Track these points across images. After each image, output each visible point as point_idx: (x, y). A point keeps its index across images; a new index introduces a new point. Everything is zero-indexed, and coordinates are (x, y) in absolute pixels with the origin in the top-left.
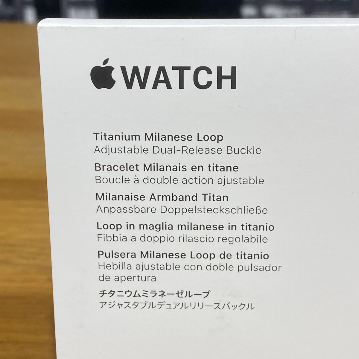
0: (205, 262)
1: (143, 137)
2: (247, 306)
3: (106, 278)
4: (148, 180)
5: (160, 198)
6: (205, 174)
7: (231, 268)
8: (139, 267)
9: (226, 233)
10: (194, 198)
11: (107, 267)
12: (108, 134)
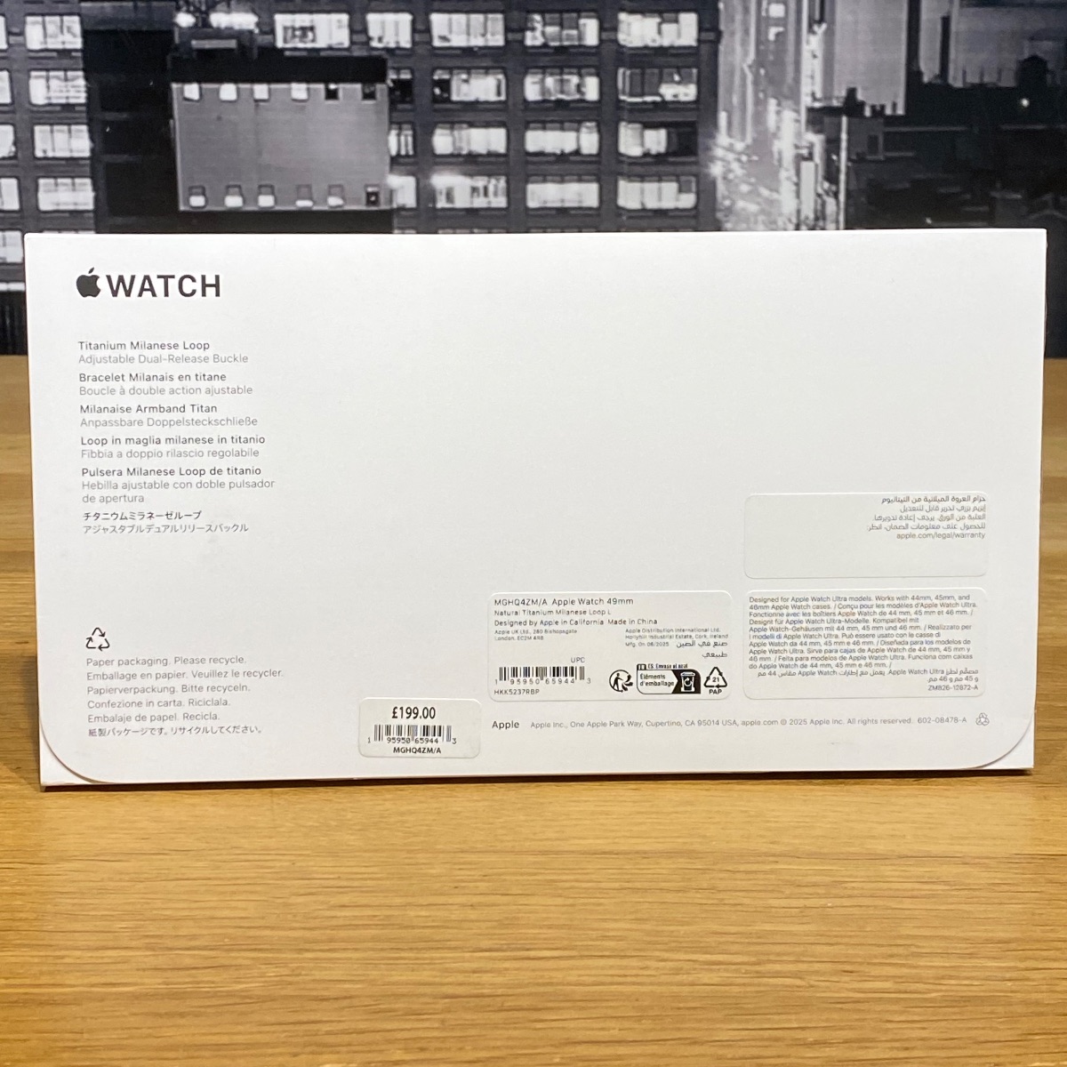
0: (195, 479)
1: (128, 345)
2: (240, 528)
3: (92, 499)
4: (134, 391)
5: (147, 410)
6: (193, 384)
7: (222, 485)
8: (125, 486)
9: (216, 446)
10: (182, 409)
11: (92, 486)
12: (93, 343)
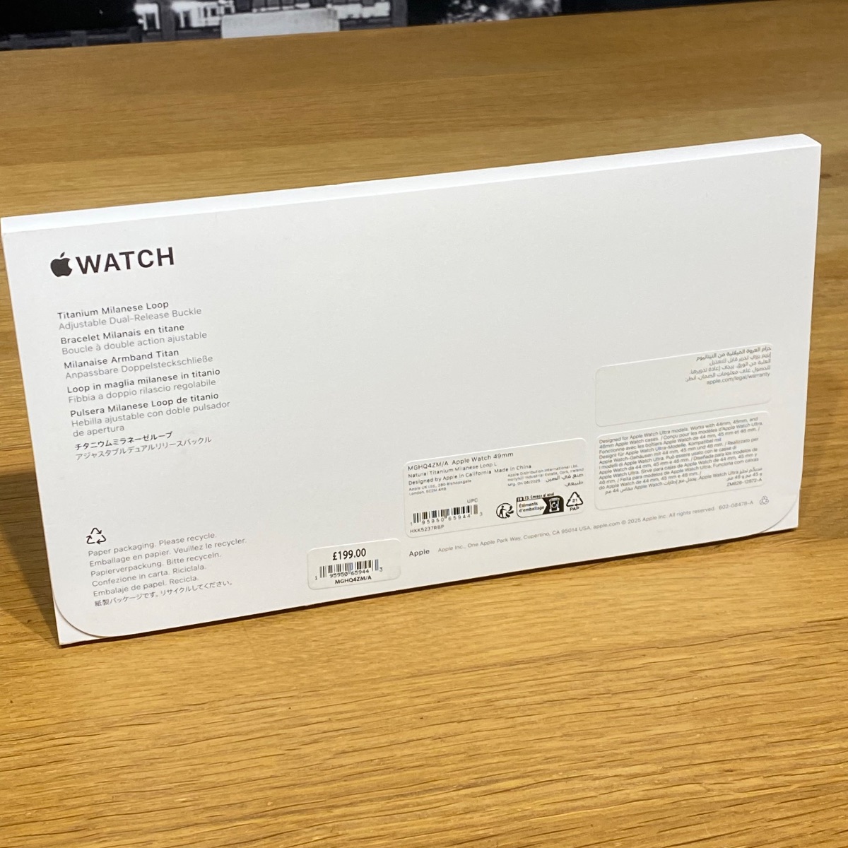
0: (164, 408)
1: (100, 311)
2: (205, 440)
3: (81, 433)
4: (108, 346)
5: (121, 360)
6: (157, 335)
7: (187, 410)
8: (108, 420)
9: (180, 381)
10: (150, 356)
11: (81, 423)
12: (70, 313)
